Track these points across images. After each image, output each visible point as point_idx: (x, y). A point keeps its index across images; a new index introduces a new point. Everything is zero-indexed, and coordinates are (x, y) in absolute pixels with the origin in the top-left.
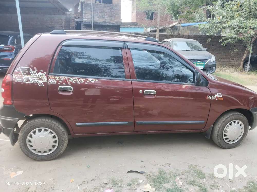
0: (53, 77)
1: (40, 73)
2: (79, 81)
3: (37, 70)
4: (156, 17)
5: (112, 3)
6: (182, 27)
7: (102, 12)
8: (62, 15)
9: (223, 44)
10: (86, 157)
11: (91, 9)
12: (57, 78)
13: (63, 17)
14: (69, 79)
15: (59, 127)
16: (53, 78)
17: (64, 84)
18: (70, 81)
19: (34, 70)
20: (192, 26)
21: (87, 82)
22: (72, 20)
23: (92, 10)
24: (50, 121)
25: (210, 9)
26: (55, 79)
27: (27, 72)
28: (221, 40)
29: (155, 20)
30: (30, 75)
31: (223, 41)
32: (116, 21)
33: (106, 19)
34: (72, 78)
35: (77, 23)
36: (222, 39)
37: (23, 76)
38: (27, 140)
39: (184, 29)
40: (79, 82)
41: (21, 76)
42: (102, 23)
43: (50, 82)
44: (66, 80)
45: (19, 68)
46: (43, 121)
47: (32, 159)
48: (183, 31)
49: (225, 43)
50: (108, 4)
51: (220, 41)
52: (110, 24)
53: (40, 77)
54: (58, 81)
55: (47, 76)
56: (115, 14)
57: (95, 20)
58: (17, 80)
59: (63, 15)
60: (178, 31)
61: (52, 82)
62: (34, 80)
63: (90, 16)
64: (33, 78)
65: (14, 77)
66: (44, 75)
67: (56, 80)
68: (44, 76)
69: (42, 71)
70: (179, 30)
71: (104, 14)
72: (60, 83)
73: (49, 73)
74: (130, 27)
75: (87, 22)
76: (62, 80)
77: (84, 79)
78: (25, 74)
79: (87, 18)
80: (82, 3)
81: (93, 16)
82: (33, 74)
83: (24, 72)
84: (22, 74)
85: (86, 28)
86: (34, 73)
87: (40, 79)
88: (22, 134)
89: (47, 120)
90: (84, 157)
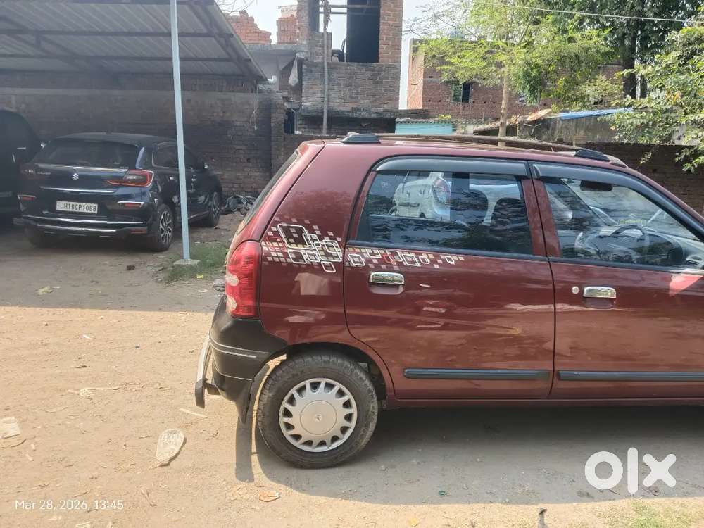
0: (357, 250)
1: (327, 239)
2: (418, 259)
3: (318, 233)
4: (476, 95)
5: (378, 62)
6: (561, 122)
7: (350, 85)
8: (252, 92)
9: (687, 167)
10: (419, 463)
11: (324, 77)
12: (366, 253)
13: (255, 100)
14: (394, 254)
15: (361, 378)
16: (357, 253)
17: (384, 267)
18: (397, 259)
19: (312, 231)
20: (599, 119)
21: (437, 263)
22: (278, 106)
23: (326, 79)
24: (340, 361)
25: (647, 75)
26: (362, 254)
27: (295, 236)
28: (683, 157)
29: (474, 102)
30: (304, 244)
31: (687, 159)
32: (386, 106)
33: (362, 102)
34: (403, 252)
35: (288, 112)
36: (684, 154)
37: (287, 245)
38: (282, 409)
39: (566, 127)
40: (419, 262)
41: (280, 247)
42: (348, 112)
43: (349, 262)
44: (387, 257)
45: (277, 227)
46: (324, 362)
47: (287, 461)
48: (565, 131)
49: (693, 165)
50: (368, 64)
51: (677, 159)
52: (370, 114)
53: (326, 248)
54: (368, 261)
55: (344, 247)
56: (386, 90)
57: (331, 104)
58: (273, 257)
59: (256, 92)
60: (550, 132)
61: (355, 262)
62: (312, 257)
63: (319, 95)
64: (311, 252)
65: (265, 248)
66: (335, 244)
67: (363, 257)
68: (337, 247)
69: (331, 234)
70: (554, 129)
71: (357, 89)
72: (375, 264)
73: (347, 238)
74: (413, 122)
75: (309, 111)
76: (377, 257)
77: (431, 256)
78: (291, 240)
79: (310, 100)
80: (301, 62)
81: (329, 95)
82: (311, 242)
83: (289, 235)
84: (284, 242)
85: (306, 126)
86: (312, 239)
87: (327, 255)
88: (271, 395)
89: (333, 359)
90: (415, 462)
